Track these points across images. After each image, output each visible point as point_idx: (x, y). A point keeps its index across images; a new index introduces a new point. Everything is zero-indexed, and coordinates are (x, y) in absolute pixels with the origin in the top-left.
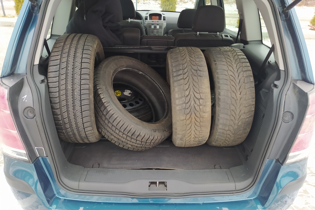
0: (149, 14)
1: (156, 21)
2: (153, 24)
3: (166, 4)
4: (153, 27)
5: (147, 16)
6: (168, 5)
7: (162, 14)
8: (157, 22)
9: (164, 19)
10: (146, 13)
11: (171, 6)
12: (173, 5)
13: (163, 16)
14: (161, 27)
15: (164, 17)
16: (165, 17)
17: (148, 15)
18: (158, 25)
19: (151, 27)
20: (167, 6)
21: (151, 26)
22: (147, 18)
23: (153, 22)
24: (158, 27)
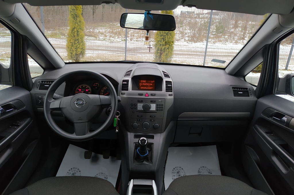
0: (131, 76)
1: (148, 93)
2: (140, 101)
3: (161, 43)
4: (140, 106)
5: (128, 81)
6: (164, 45)
7: (163, 76)
8: (152, 95)
9: (169, 89)
10: (124, 73)
11: (168, 45)
12: (169, 45)
13: (165, 79)
14: (160, 107)
15: (168, 83)
16: (170, 83)
17: (129, 78)
18: (153, 101)
19: (136, 108)
20: (162, 45)
21: (136, 105)
22: (127, 84)
23: (141, 95)
24: (153, 107)
